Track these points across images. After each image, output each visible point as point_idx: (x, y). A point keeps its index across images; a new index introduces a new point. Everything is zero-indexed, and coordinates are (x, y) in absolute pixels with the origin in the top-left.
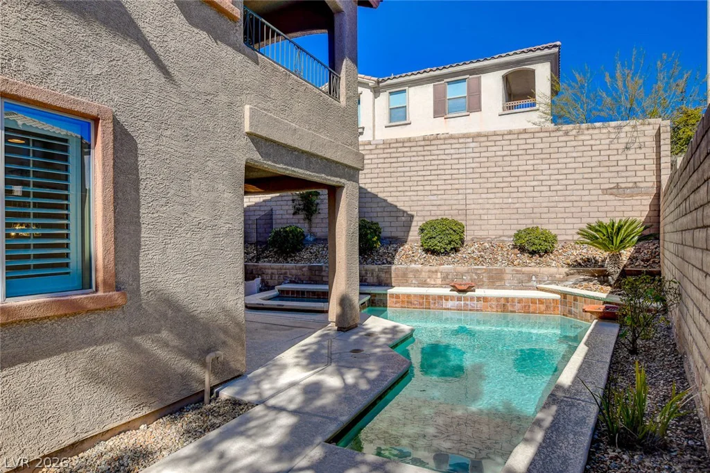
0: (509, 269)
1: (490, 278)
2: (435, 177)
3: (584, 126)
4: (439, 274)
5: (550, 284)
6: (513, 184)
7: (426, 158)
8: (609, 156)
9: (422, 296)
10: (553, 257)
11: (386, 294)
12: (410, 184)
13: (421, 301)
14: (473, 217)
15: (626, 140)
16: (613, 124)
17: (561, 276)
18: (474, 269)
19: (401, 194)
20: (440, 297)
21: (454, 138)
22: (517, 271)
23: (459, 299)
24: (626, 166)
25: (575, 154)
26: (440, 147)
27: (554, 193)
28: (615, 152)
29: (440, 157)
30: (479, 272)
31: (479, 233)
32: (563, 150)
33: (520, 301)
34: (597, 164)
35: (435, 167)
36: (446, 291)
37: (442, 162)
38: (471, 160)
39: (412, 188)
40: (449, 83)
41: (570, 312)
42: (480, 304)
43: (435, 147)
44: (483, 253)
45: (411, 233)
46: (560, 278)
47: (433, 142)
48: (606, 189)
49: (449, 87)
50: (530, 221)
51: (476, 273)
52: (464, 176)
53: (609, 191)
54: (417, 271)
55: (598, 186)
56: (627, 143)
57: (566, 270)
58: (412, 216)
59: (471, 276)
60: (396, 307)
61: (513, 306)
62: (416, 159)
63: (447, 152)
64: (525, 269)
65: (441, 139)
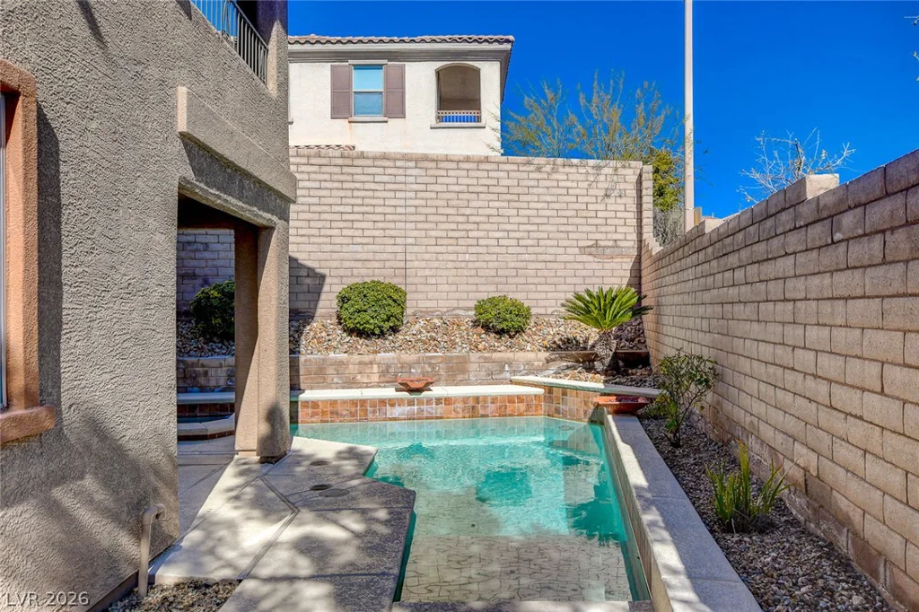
0: (474, 356)
1: (449, 369)
2: (359, 217)
3: (560, 161)
4: (375, 366)
5: (527, 374)
6: (471, 234)
7: (346, 185)
8: (587, 204)
9: (354, 402)
10: (526, 338)
11: (297, 402)
12: (320, 224)
13: (353, 409)
14: (416, 280)
15: (606, 185)
16: (591, 162)
17: (541, 364)
18: (426, 357)
19: (304, 239)
20: (383, 402)
21: (388, 159)
22: (485, 358)
23: (411, 403)
24: (606, 219)
25: (549, 198)
26: (367, 170)
27: (523, 250)
28: (594, 200)
29: (367, 186)
30: (433, 361)
31: (422, 304)
32: (535, 190)
33: (494, 400)
34: (574, 213)
35: (359, 201)
36: (389, 392)
37: (370, 194)
38: (413, 195)
39: (323, 232)
40: (357, 67)
41: (557, 411)
42: (440, 410)
43: (359, 170)
44: (434, 334)
45: (321, 304)
46: (539, 366)
47: (357, 162)
48: (584, 247)
49: (355, 73)
50: (493, 288)
51: (430, 364)
52: (403, 217)
53: (588, 250)
54: (341, 363)
55: (575, 243)
56: (607, 189)
57: (544, 355)
58: (323, 277)
59: (423, 367)
60: (312, 422)
61: (485, 408)
62: (329, 185)
63: (378, 179)
64: (496, 355)
65: (368, 158)
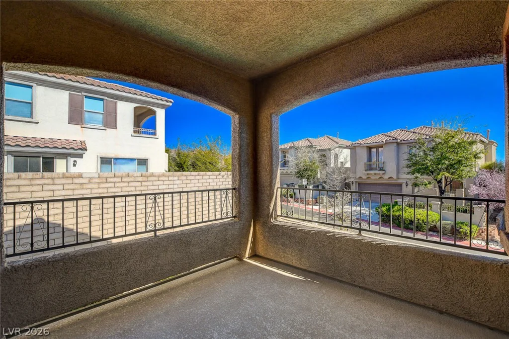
40: (87, 97)
49: (86, 100)
65: (155, 176)
